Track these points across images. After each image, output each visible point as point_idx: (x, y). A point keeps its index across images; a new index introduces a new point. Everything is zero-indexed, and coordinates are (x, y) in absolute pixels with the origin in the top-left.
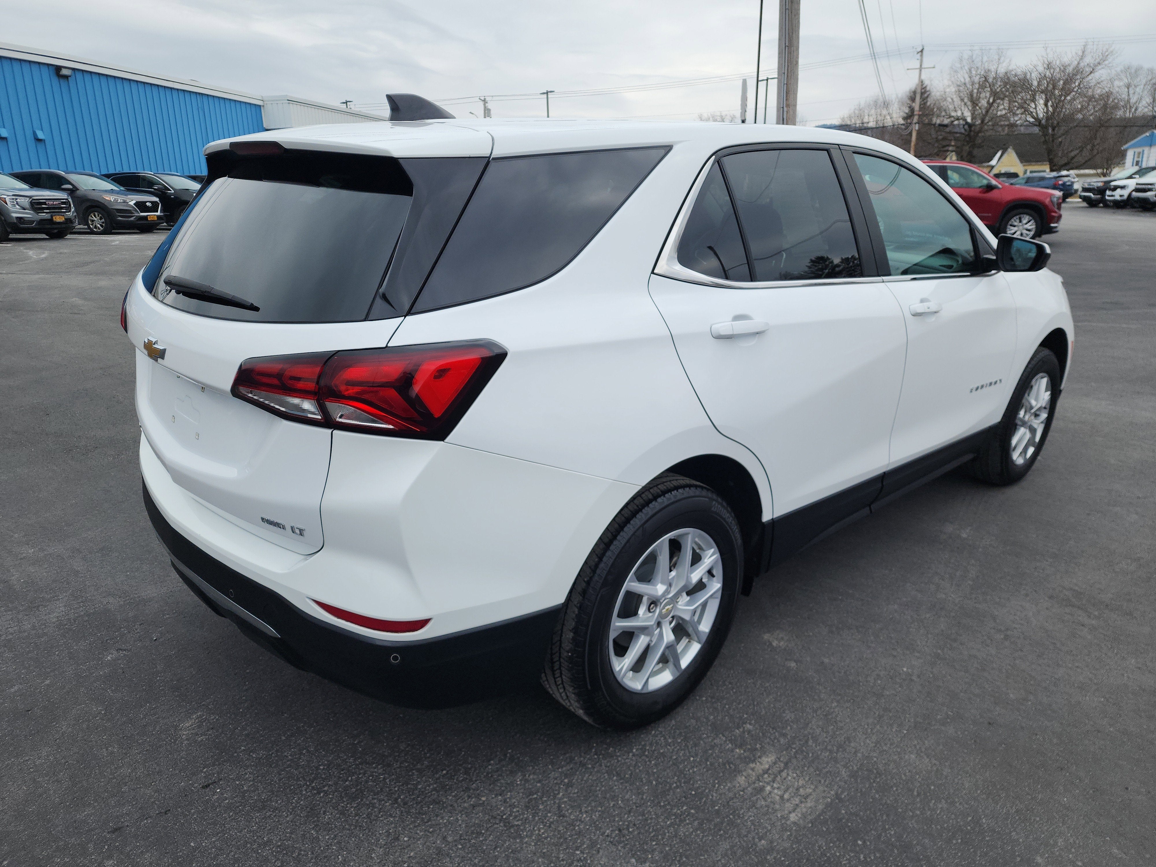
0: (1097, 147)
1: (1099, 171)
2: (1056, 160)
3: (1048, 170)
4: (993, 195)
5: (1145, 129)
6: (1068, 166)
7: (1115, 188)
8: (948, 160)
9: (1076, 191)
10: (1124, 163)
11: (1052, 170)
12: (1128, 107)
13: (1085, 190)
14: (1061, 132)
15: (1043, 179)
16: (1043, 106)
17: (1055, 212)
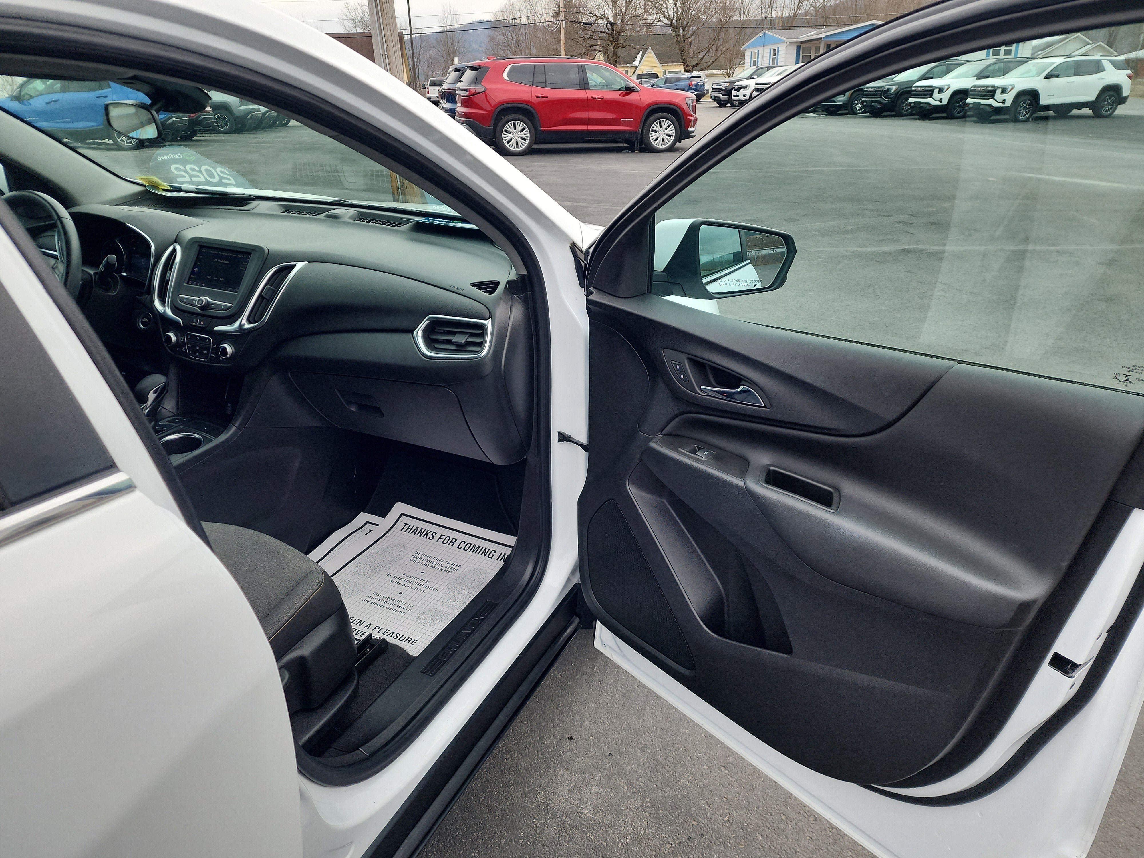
0: (721, 47)
1: (725, 71)
2: (688, 60)
3: (683, 71)
4: (632, 97)
5: (757, 30)
6: (697, 66)
7: (738, 90)
8: (596, 60)
9: (708, 91)
10: (744, 64)
11: (686, 71)
12: (742, 9)
13: (715, 90)
14: (691, 32)
15: (678, 80)
16: (673, 6)
17: (691, 116)
